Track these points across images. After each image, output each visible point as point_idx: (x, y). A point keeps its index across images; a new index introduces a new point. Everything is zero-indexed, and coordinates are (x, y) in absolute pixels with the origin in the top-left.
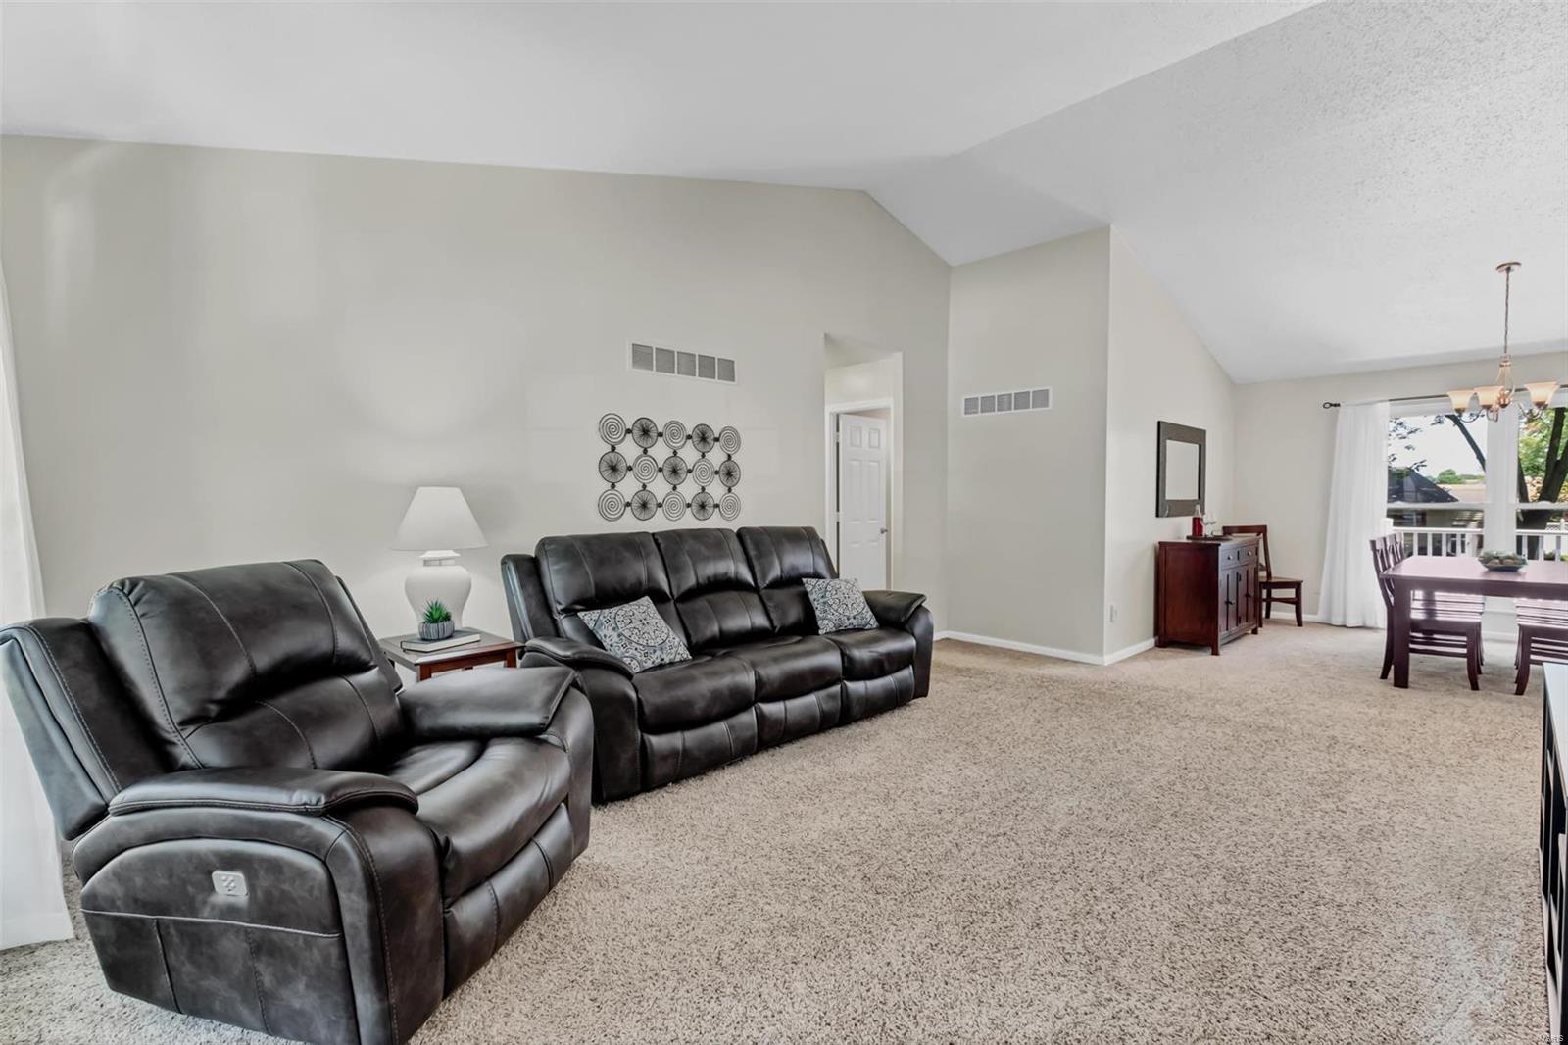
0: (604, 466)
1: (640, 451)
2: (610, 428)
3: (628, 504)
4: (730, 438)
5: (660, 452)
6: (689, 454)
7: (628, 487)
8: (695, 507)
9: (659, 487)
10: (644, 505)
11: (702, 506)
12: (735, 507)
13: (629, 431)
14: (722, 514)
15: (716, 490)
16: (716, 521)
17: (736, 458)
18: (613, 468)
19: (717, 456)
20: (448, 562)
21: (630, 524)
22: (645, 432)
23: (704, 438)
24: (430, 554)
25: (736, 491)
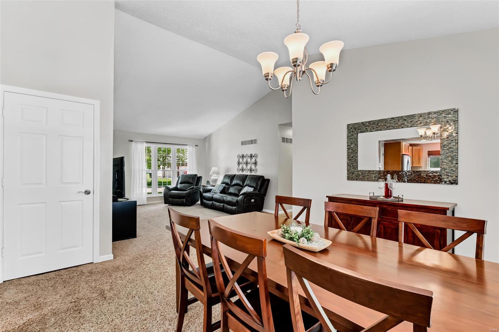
1: (242, 160)
2: (239, 157)
3: (240, 170)
4: (256, 156)
5: (245, 160)
6: (249, 160)
7: (241, 166)
8: (250, 170)
9: (245, 166)
10: (243, 170)
12: (256, 170)
13: (241, 157)
15: (253, 167)
16: (253, 173)
17: (257, 160)
18: (239, 163)
19: (253, 160)
20: (215, 176)
21: (241, 173)
22: (243, 157)
23: (251, 156)
24: (214, 175)
25: (257, 167)
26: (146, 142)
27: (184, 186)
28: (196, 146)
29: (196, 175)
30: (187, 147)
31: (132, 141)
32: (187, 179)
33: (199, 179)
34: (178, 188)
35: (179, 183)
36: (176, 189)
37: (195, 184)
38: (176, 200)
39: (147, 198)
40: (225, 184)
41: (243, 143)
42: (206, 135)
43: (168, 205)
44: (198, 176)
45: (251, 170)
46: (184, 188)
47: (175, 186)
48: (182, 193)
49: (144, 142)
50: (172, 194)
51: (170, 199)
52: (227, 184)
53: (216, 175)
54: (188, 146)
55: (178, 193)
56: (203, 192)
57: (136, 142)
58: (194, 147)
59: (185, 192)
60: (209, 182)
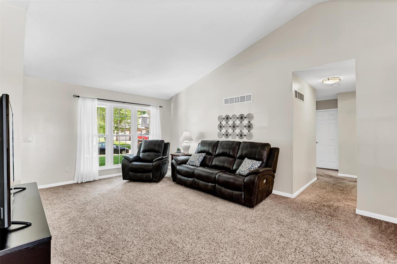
0: (219, 126)
1: (226, 123)
2: (220, 118)
3: (223, 135)
4: (250, 117)
5: (231, 122)
6: (238, 122)
7: (224, 131)
8: (239, 136)
9: (230, 131)
10: (227, 135)
11: (241, 135)
12: (251, 136)
13: (224, 119)
14: (246, 138)
15: (245, 131)
16: (245, 140)
17: (252, 122)
18: (221, 127)
19: (245, 122)
20: (188, 143)
21: (224, 139)
22: (227, 118)
23: (242, 118)
24: (185, 141)
25: (252, 131)
26: (98, 99)
27: (148, 155)
28: (160, 107)
29: (163, 141)
30: (150, 109)
31: (78, 97)
32: (151, 147)
33: (167, 145)
34: (140, 157)
35: (141, 151)
36: (137, 159)
37: (162, 152)
38: (140, 174)
39: (99, 171)
40: (205, 154)
41: (226, 101)
42: (172, 95)
43: (127, 181)
44: (165, 142)
45: (241, 136)
46: (148, 158)
47: (135, 155)
48: (148, 165)
49: (96, 99)
50: (134, 167)
51: (131, 173)
52: (208, 153)
53: (188, 141)
54: (151, 106)
55: (141, 165)
56: (176, 164)
57: (84, 98)
58: (159, 108)
59: (151, 164)
60: (180, 150)
